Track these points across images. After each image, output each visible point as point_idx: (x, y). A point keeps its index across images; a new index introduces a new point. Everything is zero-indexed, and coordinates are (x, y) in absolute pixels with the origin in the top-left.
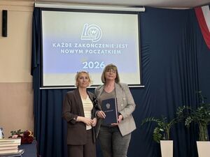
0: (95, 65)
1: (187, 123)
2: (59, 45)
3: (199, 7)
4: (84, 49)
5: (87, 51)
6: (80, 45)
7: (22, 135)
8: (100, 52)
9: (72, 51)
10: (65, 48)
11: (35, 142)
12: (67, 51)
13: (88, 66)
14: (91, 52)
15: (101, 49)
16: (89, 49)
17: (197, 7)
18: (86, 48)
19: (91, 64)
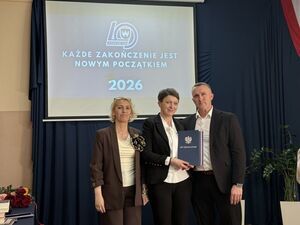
0: (128, 85)
1: (266, 174)
2: (72, 54)
4: (111, 61)
5: (115, 63)
6: (104, 55)
7: (13, 194)
8: (136, 65)
9: (92, 64)
10: (81, 59)
11: (33, 204)
12: (85, 64)
14: (121, 64)
15: (137, 60)
16: (118, 60)
18: (115, 59)
19: (121, 83)
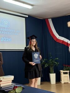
0: (7, 40)
3: (47, 19)
8: (9, 33)
13: (3, 40)
14: (5, 33)
17: (46, 19)
18: (3, 31)
19: (5, 39)
